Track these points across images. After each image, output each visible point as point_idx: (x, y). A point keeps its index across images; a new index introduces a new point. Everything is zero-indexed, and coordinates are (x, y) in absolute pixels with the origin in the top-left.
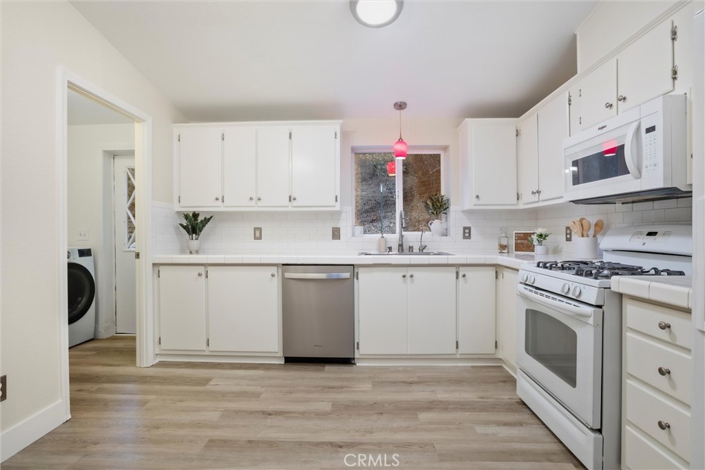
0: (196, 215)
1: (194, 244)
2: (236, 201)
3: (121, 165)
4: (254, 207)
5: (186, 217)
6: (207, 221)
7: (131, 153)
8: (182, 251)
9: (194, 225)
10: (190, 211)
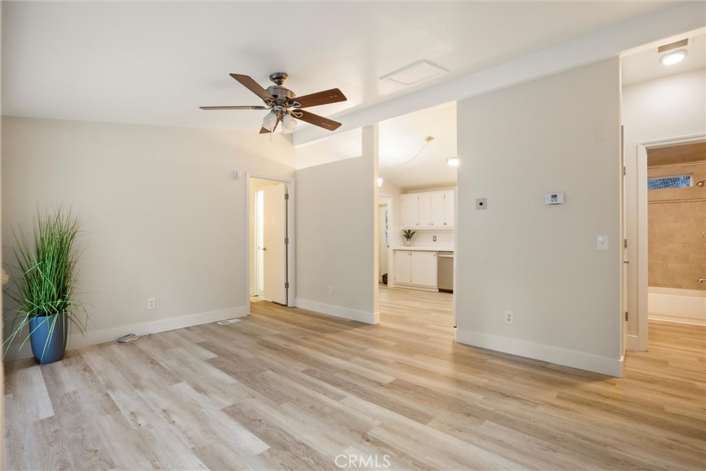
0: (409, 231)
1: (409, 243)
2: (423, 225)
3: (383, 209)
4: (430, 228)
5: (405, 232)
6: (414, 233)
7: (386, 205)
8: (404, 246)
9: (409, 235)
10: (407, 229)
